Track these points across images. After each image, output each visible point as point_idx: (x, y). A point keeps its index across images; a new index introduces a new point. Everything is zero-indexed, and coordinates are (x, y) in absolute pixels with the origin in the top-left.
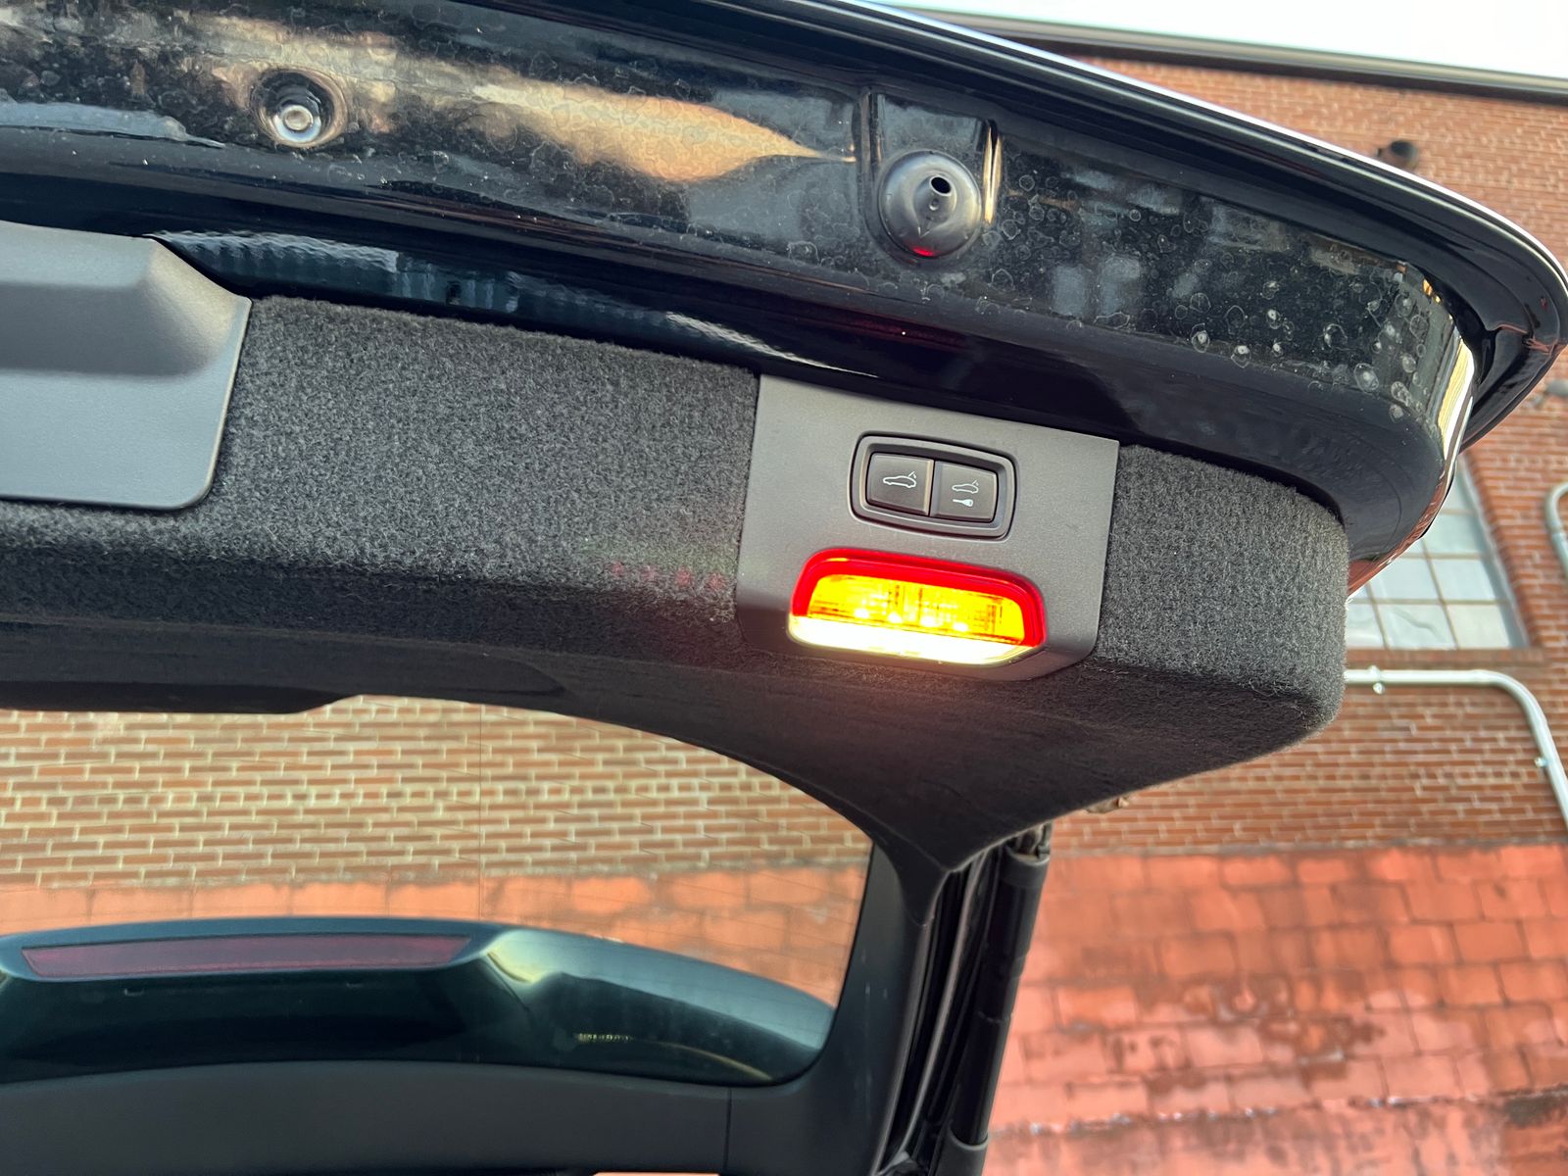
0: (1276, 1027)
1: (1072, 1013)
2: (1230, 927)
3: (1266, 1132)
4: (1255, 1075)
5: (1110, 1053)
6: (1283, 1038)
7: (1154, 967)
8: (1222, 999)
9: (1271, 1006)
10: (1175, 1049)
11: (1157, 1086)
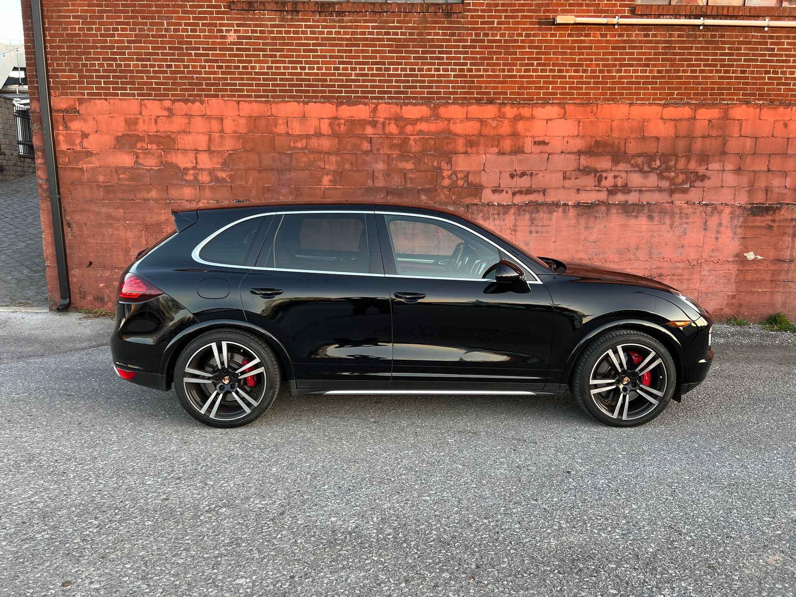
0: (665, 174)
1: (585, 165)
2: (659, 135)
3: (649, 210)
4: (651, 191)
5: (596, 180)
6: (667, 178)
7: (623, 149)
8: (647, 163)
9: (666, 166)
10: (622, 180)
11: (612, 192)
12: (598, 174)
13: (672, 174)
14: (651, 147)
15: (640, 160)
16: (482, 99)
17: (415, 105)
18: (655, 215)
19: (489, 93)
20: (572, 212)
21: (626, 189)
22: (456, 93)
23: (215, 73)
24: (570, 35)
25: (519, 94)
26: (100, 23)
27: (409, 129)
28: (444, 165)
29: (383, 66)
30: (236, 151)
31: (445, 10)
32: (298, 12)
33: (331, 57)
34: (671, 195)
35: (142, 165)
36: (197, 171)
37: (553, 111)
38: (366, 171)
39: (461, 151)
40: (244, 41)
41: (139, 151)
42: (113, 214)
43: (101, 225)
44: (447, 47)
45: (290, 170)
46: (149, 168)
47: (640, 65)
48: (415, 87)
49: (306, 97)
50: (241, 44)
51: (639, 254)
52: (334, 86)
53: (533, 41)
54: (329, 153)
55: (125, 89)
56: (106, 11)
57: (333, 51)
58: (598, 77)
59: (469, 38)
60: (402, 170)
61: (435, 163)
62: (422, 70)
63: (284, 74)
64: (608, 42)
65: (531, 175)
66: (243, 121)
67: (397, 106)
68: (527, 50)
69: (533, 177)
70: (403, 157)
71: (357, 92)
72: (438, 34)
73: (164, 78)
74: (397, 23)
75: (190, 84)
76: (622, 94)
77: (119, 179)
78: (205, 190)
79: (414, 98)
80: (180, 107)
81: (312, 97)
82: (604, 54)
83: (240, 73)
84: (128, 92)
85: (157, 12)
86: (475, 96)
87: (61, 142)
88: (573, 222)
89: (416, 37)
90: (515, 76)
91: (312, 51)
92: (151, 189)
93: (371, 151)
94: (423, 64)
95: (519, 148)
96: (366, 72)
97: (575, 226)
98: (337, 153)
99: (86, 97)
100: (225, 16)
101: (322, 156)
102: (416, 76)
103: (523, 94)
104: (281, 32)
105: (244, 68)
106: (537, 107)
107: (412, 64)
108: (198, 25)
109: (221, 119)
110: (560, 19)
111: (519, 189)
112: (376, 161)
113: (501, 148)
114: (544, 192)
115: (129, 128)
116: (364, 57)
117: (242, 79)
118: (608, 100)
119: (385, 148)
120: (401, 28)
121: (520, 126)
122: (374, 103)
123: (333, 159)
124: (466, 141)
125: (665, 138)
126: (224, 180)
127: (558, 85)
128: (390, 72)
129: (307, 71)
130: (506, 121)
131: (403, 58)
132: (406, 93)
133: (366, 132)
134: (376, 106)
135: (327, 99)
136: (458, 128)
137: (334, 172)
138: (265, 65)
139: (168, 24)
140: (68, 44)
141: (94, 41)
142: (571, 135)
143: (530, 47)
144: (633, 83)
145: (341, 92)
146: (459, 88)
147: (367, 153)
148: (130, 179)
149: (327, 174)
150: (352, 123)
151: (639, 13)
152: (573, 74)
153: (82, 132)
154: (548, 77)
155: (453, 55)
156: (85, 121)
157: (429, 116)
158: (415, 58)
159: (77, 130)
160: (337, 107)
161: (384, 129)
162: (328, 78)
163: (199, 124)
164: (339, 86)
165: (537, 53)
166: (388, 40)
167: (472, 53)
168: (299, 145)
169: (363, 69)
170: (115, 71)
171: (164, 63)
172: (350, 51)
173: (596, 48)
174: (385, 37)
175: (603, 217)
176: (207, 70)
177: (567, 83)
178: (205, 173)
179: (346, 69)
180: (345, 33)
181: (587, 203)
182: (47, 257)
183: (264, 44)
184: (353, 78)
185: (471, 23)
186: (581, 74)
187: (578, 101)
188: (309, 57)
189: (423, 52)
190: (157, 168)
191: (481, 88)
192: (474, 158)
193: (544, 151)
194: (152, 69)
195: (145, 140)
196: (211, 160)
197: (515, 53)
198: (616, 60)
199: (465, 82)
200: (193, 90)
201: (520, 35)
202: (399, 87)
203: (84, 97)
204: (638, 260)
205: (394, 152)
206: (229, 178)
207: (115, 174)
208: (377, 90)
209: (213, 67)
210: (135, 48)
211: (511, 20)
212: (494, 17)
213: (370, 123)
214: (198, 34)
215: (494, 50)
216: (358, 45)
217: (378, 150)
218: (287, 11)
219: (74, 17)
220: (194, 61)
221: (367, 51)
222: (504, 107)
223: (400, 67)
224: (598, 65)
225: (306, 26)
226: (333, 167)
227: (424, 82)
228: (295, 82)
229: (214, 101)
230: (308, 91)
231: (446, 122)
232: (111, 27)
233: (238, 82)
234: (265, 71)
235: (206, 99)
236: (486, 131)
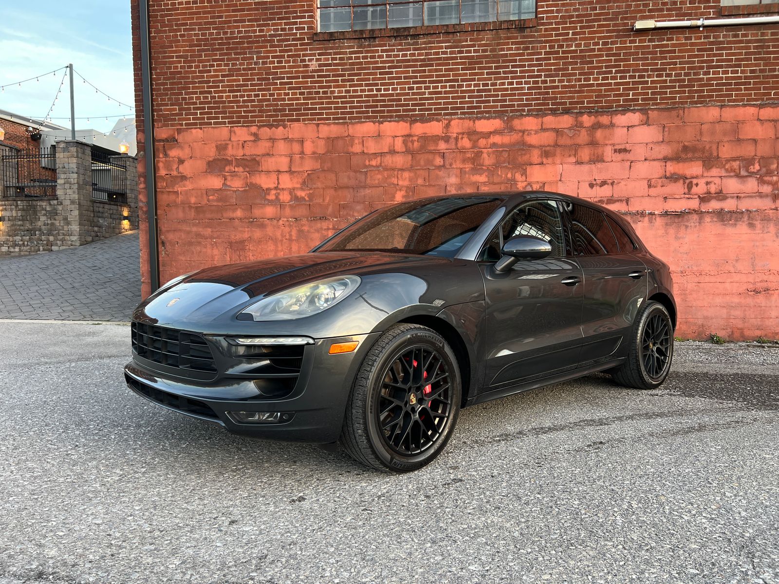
1: (672, 172)
2: (756, 138)
3: (749, 217)
4: (751, 197)
5: (686, 186)
6: (769, 183)
7: (715, 154)
8: (744, 167)
9: (767, 170)
10: (716, 186)
11: (703, 199)
12: (687, 181)
13: (775, 178)
14: (748, 150)
15: (736, 164)
16: (558, 109)
17: (488, 118)
18: (758, 223)
19: (565, 103)
20: (659, 222)
21: (720, 195)
22: (531, 105)
23: (298, 99)
24: (650, 41)
25: (596, 102)
26: (200, 61)
27: (482, 142)
28: (518, 176)
29: (456, 84)
30: (315, 171)
31: (518, 25)
32: (375, 38)
33: (405, 78)
34: (774, 201)
35: (230, 186)
36: (278, 191)
37: (634, 118)
38: (437, 185)
39: (536, 162)
40: (325, 68)
41: (227, 174)
42: (202, 233)
43: (190, 244)
44: (520, 60)
45: (365, 187)
46: (235, 189)
47: (730, 66)
48: (489, 101)
49: (381, 117)
50: (322, 71)
51: (740, 266)
52: (408, 105)
53: (612, 49)
54: (402, 170)
55: (218, 118)
56: (204, 50)
57: (408, 72)
58: (684, 80)
59: (543, 51)
60: (475, 183)
61: (509, 175)
62: (495, 84)
63: (361, 96)
64: (692, 44)
65: (612, 184)
66: (322, 143)
67: (470, 120)
68: (605, 58)
69: (614, 186)
70: (476, 170)
71: (431, 110)
72: (511, 49)
73: (252, 106)
74: (470, 41)
75: (275, 110)
76: (712, 96)
77: (208, 200)
78: (285, 208)
79: (487, 112)
80: (265, 132)
81: (387, 117)
82: (689, 57)
83: (320, 98)
84: (220, 120)
85: (248, 48)
86: (550, 106)
87: (161, 168)
88: (661, 232)
89: (489, 53)
90: (592, 85)
91: (387, 73)
92: (237, 209)
93: (444, 166)
94: (496, 79)
95: (598, 157)
96: (440, 90)
97: (663, 236)
98: (411, 169)
99: (184, 127)
100: (308, 47)
101: (396, 173)
102: (490, 90)
103: (601, 102)
104: (358, 58)
105: (324, 93)
106: (617, 115)
107: (485, 79)
108: (283, 57)
109: (302, 142)
110: (639, 25)
111: (600, 199)
112: (449, 175)
113: (579, 158)
114: (627, 201)
115: (220, 153)
116: (437, 76)
117: (322, 103)
118: (696, 103)
119: (458, 162)
120: (474, 46)
121: (599, 134)
122: (447, 119)
123: (406, 175)
124: (542, 153)
125: (764, 140)
126: (303, 199)
127: (640, 91)
128: (463, 89)
129: (382, 92)
130: (584, 129)
131: (476, 74)
132: (480, 107)
133: (439, 148)
134: (449, 122)
135: (401, 118)
136: (532, 140)
137: (407, 187)
138: (344, 89)
139: (258, 58)
140: (171, 81)
141: (193, 77)
142: (655, 141)
143: (607, 55)
144: (724, 84)
145: (415, 110)
146: (534, 99)
147: (439, 168)
148: (218, 200)
149: (400, 190)
150: (425, 139)
151: (726, 14)
152: (655, 79)
153: (179, 158)
154: (628, 83)
155: (527, 68)
156: (182, 148)
157: (503, 129)
158: (488, 74)
159: (175, 157)
160: (410, 124)
161: (456, 144)
162: (403, 98)
163: (282, 147)
164: (413, 105)
165: (616, 61)
166: (461, 58)
167: (546, 65)
168: (374, 163)
169: (437, 87)
170: (210, 103)
171: (253, 93)
172: (424, 71)
173: (680, 51)
174: (459, 55)
175: (696, 226)
176: (290, 96)
177: (649, 88)
178: (286, 193)
179: (420, 88)
180: (419, 55)
181: (675, 212)
182: (143, 274)
183: (343, 70)
184: (427, 96)
185: (545, 36)
186: (664, 78)
187: (663, 106)
188: (384, 79)
189: (496, 68)
190: (243, 189)
191: (556, 98)
192: (549, 169)
193: (625, 158)
194: (241, 99)
195: (232, 164)
196: (291, 180)
197: (592, 62)
198: (703, 62)
199: (539, 94)
200: (277, 116)
201: (597, 44)
202: (472, 102)
203: (182, 127)
204: (740, 272)
205: (467, 166)
206: (308, 197)
207: (205, 196)
208: (450, 106)
209: (295, 94)
210: (228, 81)
211: (587, 30)
212: (569, 29)
213: (442, 138)
214: (283, 64)
215: (570, 60)
216: (432, 65)
217: (451, 165)
218: (365, 38)
219: (177, 57)
220: (279, 89)
221: (441, 70)
222: (582, 116)
223: (473, 83)
224: (684, 69)
225: (383, 51)
226: (406, 183)
227: (497, 96)
228: (371, 104)
229: (296, 124)
230: (383, 111)
231: (521, 134)
232: (208, 64)
233: (318, 106)
234: (344, 94)
235: (289, 123)
236: (562, 141)
